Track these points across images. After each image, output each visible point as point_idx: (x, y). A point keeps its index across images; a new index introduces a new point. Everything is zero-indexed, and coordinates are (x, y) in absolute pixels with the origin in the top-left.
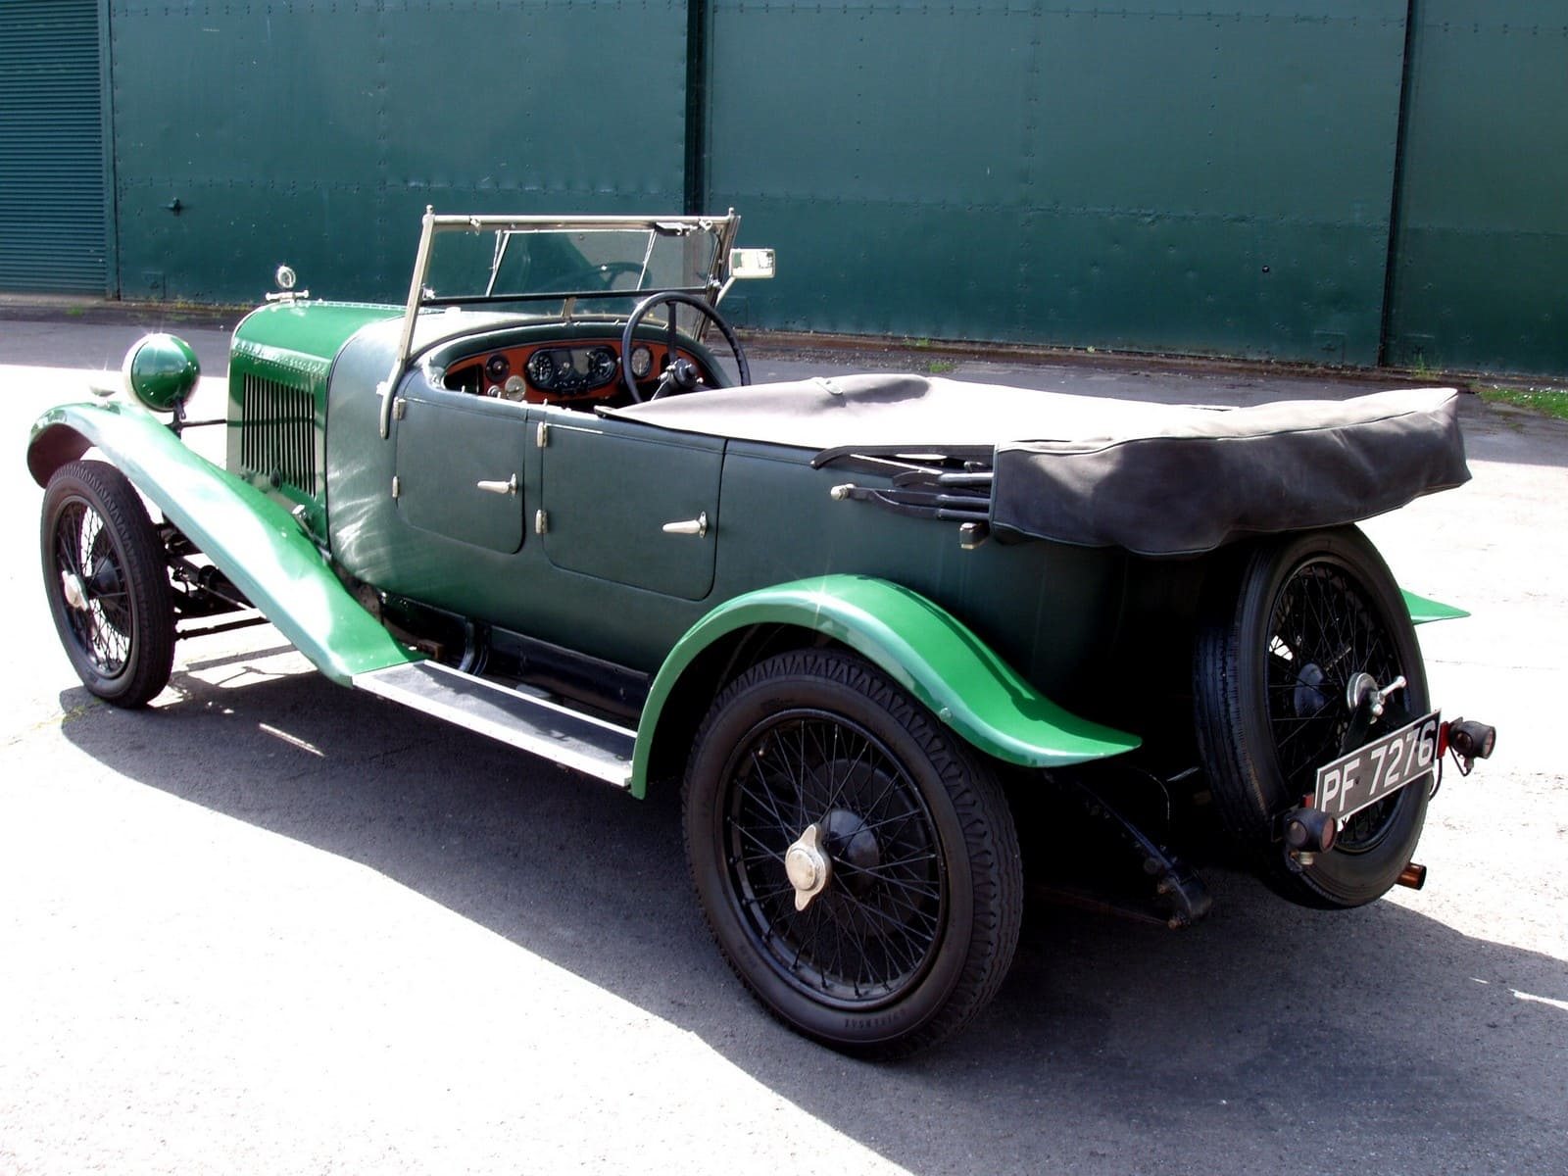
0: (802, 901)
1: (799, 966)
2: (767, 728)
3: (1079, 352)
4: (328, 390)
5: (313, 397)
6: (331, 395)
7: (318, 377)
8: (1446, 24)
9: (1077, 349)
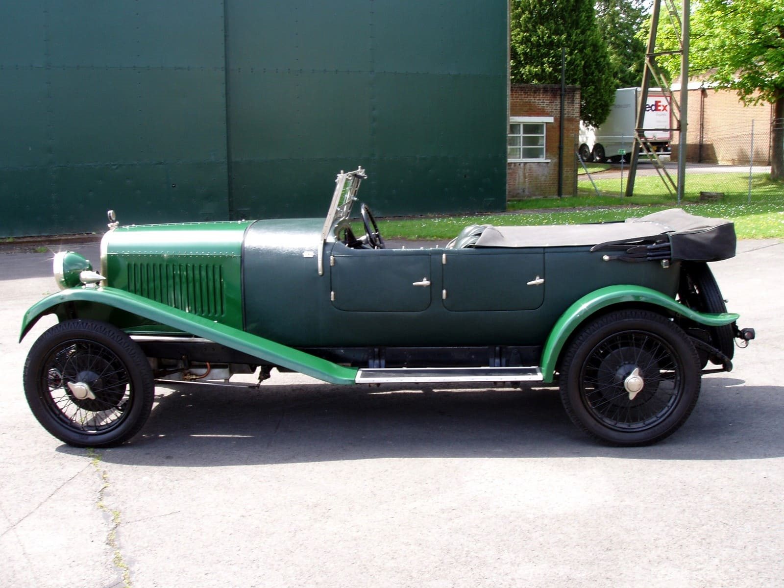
0: (632, 396)
1: (616, 424)
2: (603, 343)
3: (90, 235)
4: (242, 261)
5: (220, 267)
6: (246, 263)
7: (229, 256)
8: (240, 69)
9: (88, 234)
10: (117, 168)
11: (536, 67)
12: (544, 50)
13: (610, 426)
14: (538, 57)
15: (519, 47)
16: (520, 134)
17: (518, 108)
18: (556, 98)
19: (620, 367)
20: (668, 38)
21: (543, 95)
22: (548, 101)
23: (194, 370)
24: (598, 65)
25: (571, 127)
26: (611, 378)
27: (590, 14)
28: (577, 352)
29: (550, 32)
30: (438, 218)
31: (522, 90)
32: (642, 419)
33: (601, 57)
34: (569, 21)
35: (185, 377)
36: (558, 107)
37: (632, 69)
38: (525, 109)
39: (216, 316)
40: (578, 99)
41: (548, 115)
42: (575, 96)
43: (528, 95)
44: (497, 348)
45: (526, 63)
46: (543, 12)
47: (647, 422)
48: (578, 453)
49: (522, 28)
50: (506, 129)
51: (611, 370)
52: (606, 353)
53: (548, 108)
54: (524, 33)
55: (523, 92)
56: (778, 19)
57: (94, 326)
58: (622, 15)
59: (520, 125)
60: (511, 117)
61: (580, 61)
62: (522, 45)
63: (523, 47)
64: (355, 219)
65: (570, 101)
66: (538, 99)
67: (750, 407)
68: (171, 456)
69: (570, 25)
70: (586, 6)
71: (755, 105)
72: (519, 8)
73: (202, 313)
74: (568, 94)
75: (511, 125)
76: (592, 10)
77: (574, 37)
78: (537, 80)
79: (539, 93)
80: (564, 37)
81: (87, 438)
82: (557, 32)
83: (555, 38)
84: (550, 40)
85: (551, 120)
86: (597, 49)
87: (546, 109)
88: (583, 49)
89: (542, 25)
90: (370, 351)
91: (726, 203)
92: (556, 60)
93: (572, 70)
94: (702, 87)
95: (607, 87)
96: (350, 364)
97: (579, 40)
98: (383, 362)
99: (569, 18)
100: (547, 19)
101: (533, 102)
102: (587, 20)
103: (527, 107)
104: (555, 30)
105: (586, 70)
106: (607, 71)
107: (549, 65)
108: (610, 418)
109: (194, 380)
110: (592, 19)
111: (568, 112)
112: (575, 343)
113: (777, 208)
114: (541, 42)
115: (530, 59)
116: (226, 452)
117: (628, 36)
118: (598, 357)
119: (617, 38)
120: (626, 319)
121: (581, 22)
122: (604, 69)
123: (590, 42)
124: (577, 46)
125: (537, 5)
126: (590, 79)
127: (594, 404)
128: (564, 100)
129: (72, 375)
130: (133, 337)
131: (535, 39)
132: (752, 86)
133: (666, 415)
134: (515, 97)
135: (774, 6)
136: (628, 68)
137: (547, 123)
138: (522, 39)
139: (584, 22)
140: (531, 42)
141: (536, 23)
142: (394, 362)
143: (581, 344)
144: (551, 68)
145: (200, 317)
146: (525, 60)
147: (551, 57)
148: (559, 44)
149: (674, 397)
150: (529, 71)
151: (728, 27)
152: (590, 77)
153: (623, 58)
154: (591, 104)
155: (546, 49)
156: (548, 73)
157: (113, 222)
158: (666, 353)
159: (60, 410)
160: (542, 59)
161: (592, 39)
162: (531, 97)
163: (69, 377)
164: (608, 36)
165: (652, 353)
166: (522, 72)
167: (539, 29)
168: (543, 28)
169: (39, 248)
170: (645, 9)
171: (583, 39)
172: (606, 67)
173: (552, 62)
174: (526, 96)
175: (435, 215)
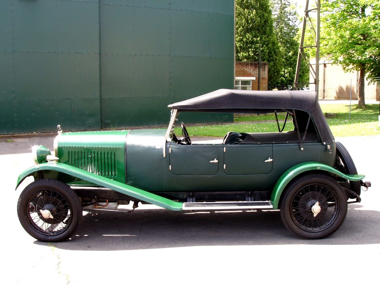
0: (315, 215)
1: (307, 228)
2: (302, 189)
3: (33, 134)
4: (125, 150)
5: (115, 153)
6: (127, 151)
7: (119, 148)
8: (106, 54)
9: (32, 133)
10: (46, 101)
11: (246, 53)
12: (249, 45)
13: (304, 229)
14: (247, 48)
15: (237, 43)
16: (239, 85)
17: (238, 73)
18: (257, 68)
19: (309, 201)
20: (309, 40)
21: (250, 67)
22: (253, 70)
23: (100, 203)
24: (275, 52)
25: (264, 82)
26: (304, 206)
27: (271, 28)
28: (290, 194)
29: (252, 37)
30: (202, 126)
31: (241, 64)
32: (319, 226)
33: (276, 48)
34: (262, 31)
35: (96, 207)
36: (257, 73)
37: (290, 54)
38: (242, 73)
39: (112, 177)
40: (267, 68)
41: (253, 76)
42: (265, 67)
43: (243, 67)
44: (250, 192)
45: (241, 51)
46: (249, 27)
47: (321, 228)
48: (288, 243)
49: (239, 34)
50: (234, 83)
51: (305, 202)
52: (303, 194)
53: (253, 73)
54: (240, 37)
55: (241, 65)
56: (362, 31)
57: (54, 182)
58: (285, 28)
59: (239, 81)
60: (236, 77)
61: (267, 50)
62: (239, 42)
63: (239, 44)
64: (161, 126)
65: (263, 70)
66: (248, 68)
67: (367, 219)
68: (90, 246)
69: (262, 33)
70: (269, 24)
71: (350, 72)
72: (238, 25)
73: (105, 176)
74: (262, 66)
75: (236, 81)
76: (272, 26)
77: (264, 39)
78: (246, 59)
79: (249, 66)
80: (259, 39)
81: (48, 237)
82: (256, 37)
83: (255, 39)
84: (252, 40)
85: (254, 78)
86: (275, 44)
87: (252, 73)
88: (268, 45)
89: (249, 33)
90: (188, 194)
91: (338, 119)
92: (255, 50)
93: (263, 55)
94: (324, 63)
95: (279, 63)
96: (178, 201)
97: (266, 40)
98: (194, 199)
99: (261, 30)
100: (251, 30)
101: (246, 70)
102: (269, 31)
103: (243, 72)
104: (255, 35)
105: (270, 54)
106: (279, 55)
107: (252, 52)
108: (304, 225)
109: (100, 208)
110: (272, 30)
111: (262, 75)
112: (289, 189)
113: (364, 121)
114: (248, 41)
115: (243, 49)
116: (117, 244)
117: (288, 38)
118: (299, 196)
119: (283, 39)
120: (313, 178)
121: (267, 32)
122: (278, 54)
123: (271, 41)
124: (265, 43)
125: (246, 24)
126: (271, 59)
127: (296, 219)
128: (260, 69)
129: (42, 206)
130: (72, 187)
131: (245, 39)
132: (349, 62)
133: (331, 224)
134: (237, 68)
135: (360, 25)
136: (288, 53)
137: (252, 80)
138: (239, 40)
139: (268, 32)
140: (243, 41)
141: (246, 32)
142: (199, 199)
143: (291, 190)
144: (253, 54)
145: (104, 177)
146: (240, 50)
147: (253, 48)
148: (257, 42)
149: (334, 216)
150: (242, 55)
151: (338, 35)
152: (271, 58)
153: (286, 49)
154: (272, 71)
155: (250, 45)
156: (251, 56)
157: (60, 130)
158: (331, 195)
159: (34, 223)
160: (249, 49)
161: (272, 40)
162: (244, 68)
163: (40, 207)
164: (279, 38)
165: (325, 195)
166: (239, 56)
167: (247, 35)
168: (249, 35)
169: (9, 140)
170: (296, 25)
171: (268, 40)
172: (279, 53)
173: (253, 51)
174: (242, 67)
175: (200, 124)
